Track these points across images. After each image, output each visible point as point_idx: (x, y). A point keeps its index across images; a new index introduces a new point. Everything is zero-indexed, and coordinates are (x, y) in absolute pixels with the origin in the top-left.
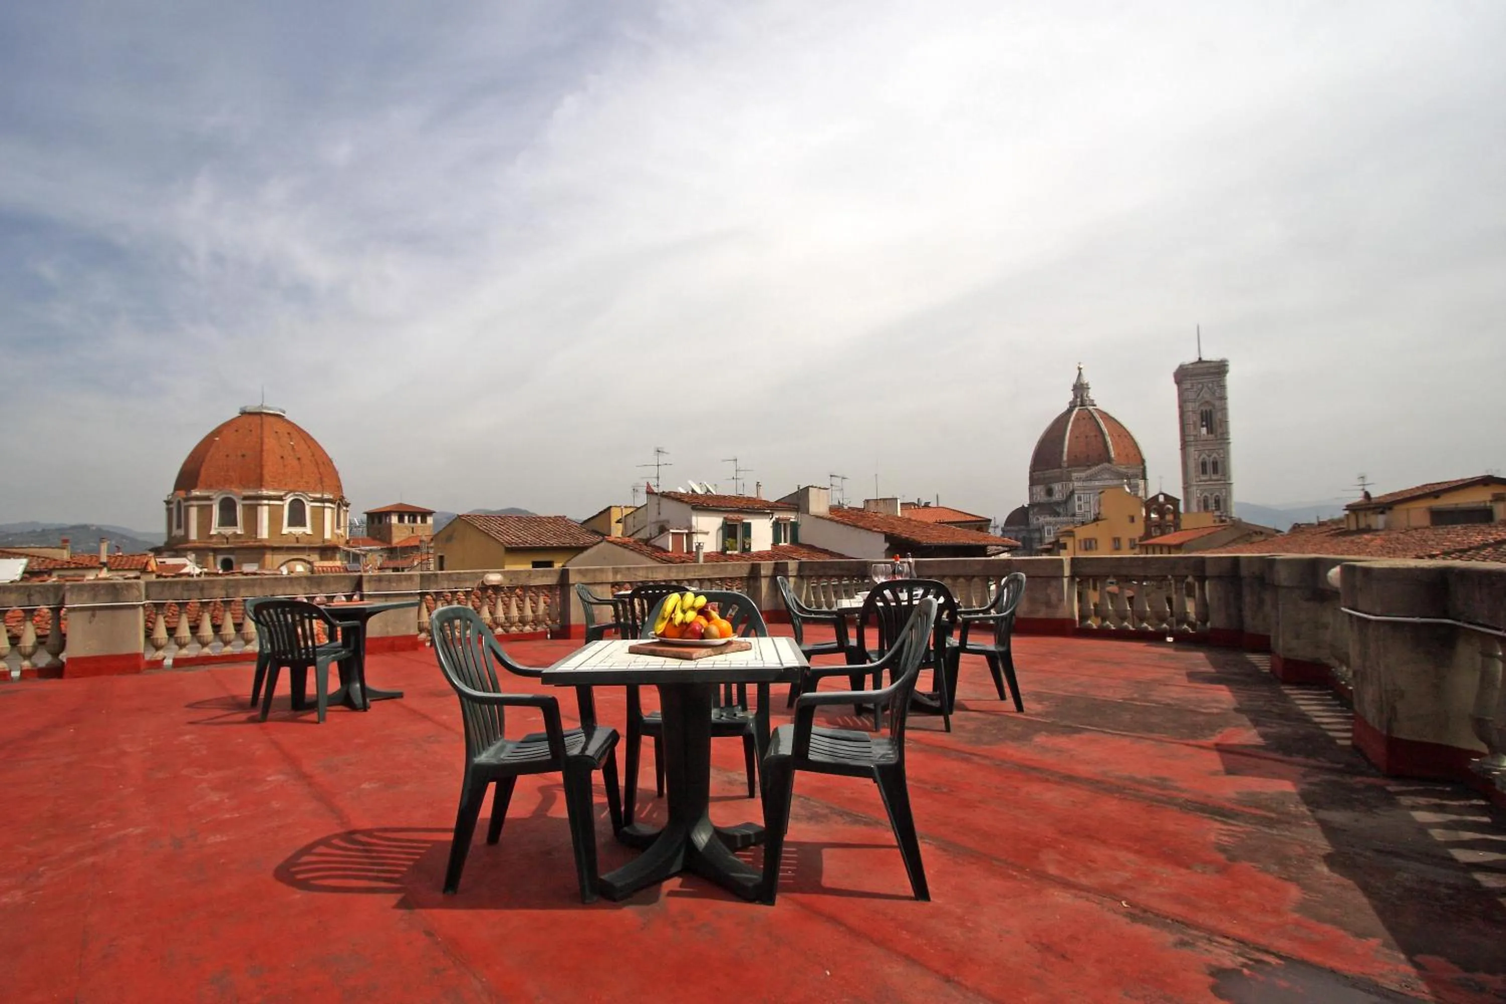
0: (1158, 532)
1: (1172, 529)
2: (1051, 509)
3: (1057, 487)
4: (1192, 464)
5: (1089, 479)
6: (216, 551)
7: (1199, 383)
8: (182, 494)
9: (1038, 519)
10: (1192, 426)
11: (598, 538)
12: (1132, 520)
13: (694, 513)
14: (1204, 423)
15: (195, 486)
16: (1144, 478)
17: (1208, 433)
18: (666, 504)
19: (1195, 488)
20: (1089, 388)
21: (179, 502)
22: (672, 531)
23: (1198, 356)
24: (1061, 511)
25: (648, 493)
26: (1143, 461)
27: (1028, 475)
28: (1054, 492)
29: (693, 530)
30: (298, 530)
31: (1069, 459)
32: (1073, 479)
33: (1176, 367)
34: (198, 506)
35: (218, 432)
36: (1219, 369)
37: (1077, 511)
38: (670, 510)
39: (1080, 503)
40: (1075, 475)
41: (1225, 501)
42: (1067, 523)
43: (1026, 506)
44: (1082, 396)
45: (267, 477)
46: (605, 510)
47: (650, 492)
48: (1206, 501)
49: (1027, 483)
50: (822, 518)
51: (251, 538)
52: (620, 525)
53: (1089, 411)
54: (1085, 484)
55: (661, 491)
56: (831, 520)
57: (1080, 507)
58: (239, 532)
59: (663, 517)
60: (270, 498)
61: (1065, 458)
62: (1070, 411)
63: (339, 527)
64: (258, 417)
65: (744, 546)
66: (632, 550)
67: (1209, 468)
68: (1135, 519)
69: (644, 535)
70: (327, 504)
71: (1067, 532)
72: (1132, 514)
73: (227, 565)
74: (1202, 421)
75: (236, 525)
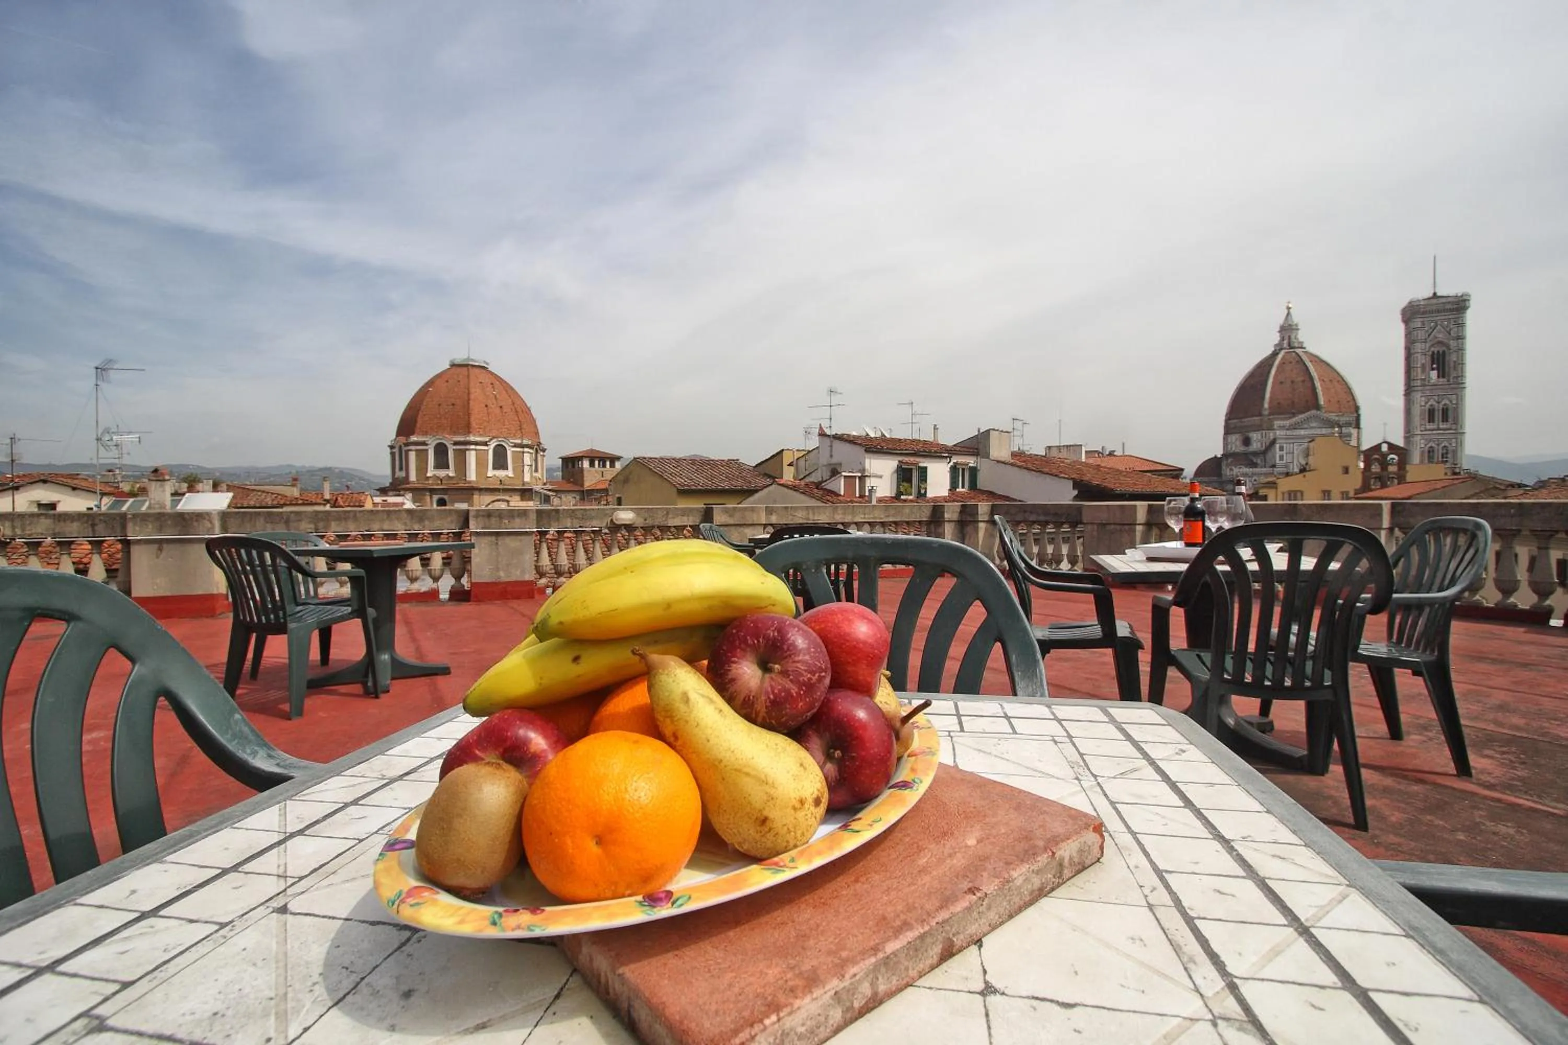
0: (1378, 485)
1: (1396, 481)
2: (1248, 459)
3: (1255, 436)
4: (1416, 411)
5: (1293, 427)
6: (432, 491)
7: (1432, 321)
8: (402, 439)
9: (1231, 470)
10: (1419, 370)
11: (769, 481)
12: (1346, 470)
13: (867, 455)
14: (1435, 366)
15: (413, 433)
16: (1358, 426)
17: (1438, 377)
18: (838, 445)
19: (1419, 437)
20: (1298, 329)
21: (400, 447)
22: (844, 474)
23: (1432, 292)
24: (1259, 461)
25: (820, 435)
26: (1357, 409)
27: (1223, 424)
28: (1252, 441)
29: (866, 474)
30: (501, 473)
31: (1270, 408)
32: (1275, 427)
33: (1404, 303)
34: (416, 450)
35: (431, 383)
36: (1459, 305)
37: (1278, 461)
38: (843, 452)
39: (1281, 453)
40: (1277, 423)
41: (1455, 452)
42: (1266, 475)
43: (1219, 456)
44: (1289, 338)
45: (474, 424)
46: (778, 454)
47: (822, 434)
48: (1431, 451)
49: (1221, 431)
50: (1003, 463)
51: (460, 479)
52: (792, 468)
53: (1297, 354)
54: (1289, 433)
55: (834, 433)
56: (1012, 465)
57: (1281, 458)
58: (451, 475)
59: (835, 460)
60: (476, 443)
61: (1266, 405)
62: (1275, 354)
63: (536, 470)
64: (465, 369)
65: (919, 491)
66: (802, 493)
67: (1438, 415)
68: (1351, 470)
69: (815, 478)
70: (526, 450)
71: (1268, 483)
72: (1345, 464)
73: (442, 502)
74: (1433, 363)
75: (448, 468)
